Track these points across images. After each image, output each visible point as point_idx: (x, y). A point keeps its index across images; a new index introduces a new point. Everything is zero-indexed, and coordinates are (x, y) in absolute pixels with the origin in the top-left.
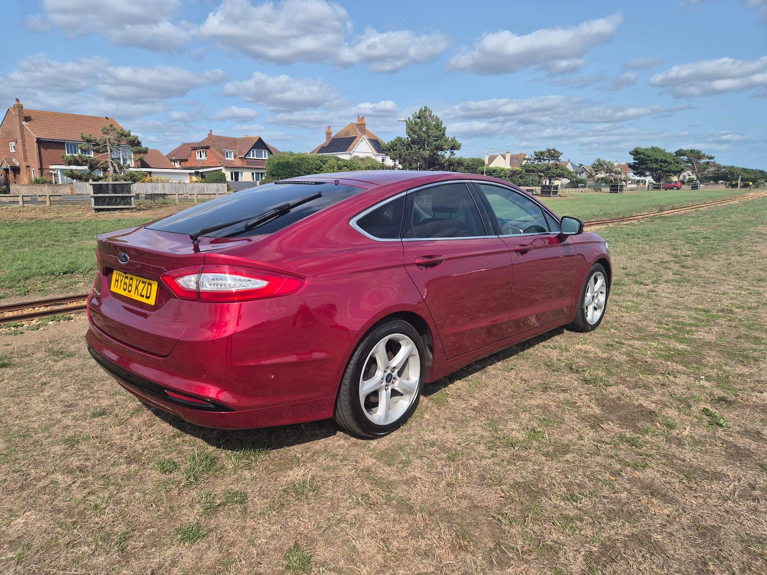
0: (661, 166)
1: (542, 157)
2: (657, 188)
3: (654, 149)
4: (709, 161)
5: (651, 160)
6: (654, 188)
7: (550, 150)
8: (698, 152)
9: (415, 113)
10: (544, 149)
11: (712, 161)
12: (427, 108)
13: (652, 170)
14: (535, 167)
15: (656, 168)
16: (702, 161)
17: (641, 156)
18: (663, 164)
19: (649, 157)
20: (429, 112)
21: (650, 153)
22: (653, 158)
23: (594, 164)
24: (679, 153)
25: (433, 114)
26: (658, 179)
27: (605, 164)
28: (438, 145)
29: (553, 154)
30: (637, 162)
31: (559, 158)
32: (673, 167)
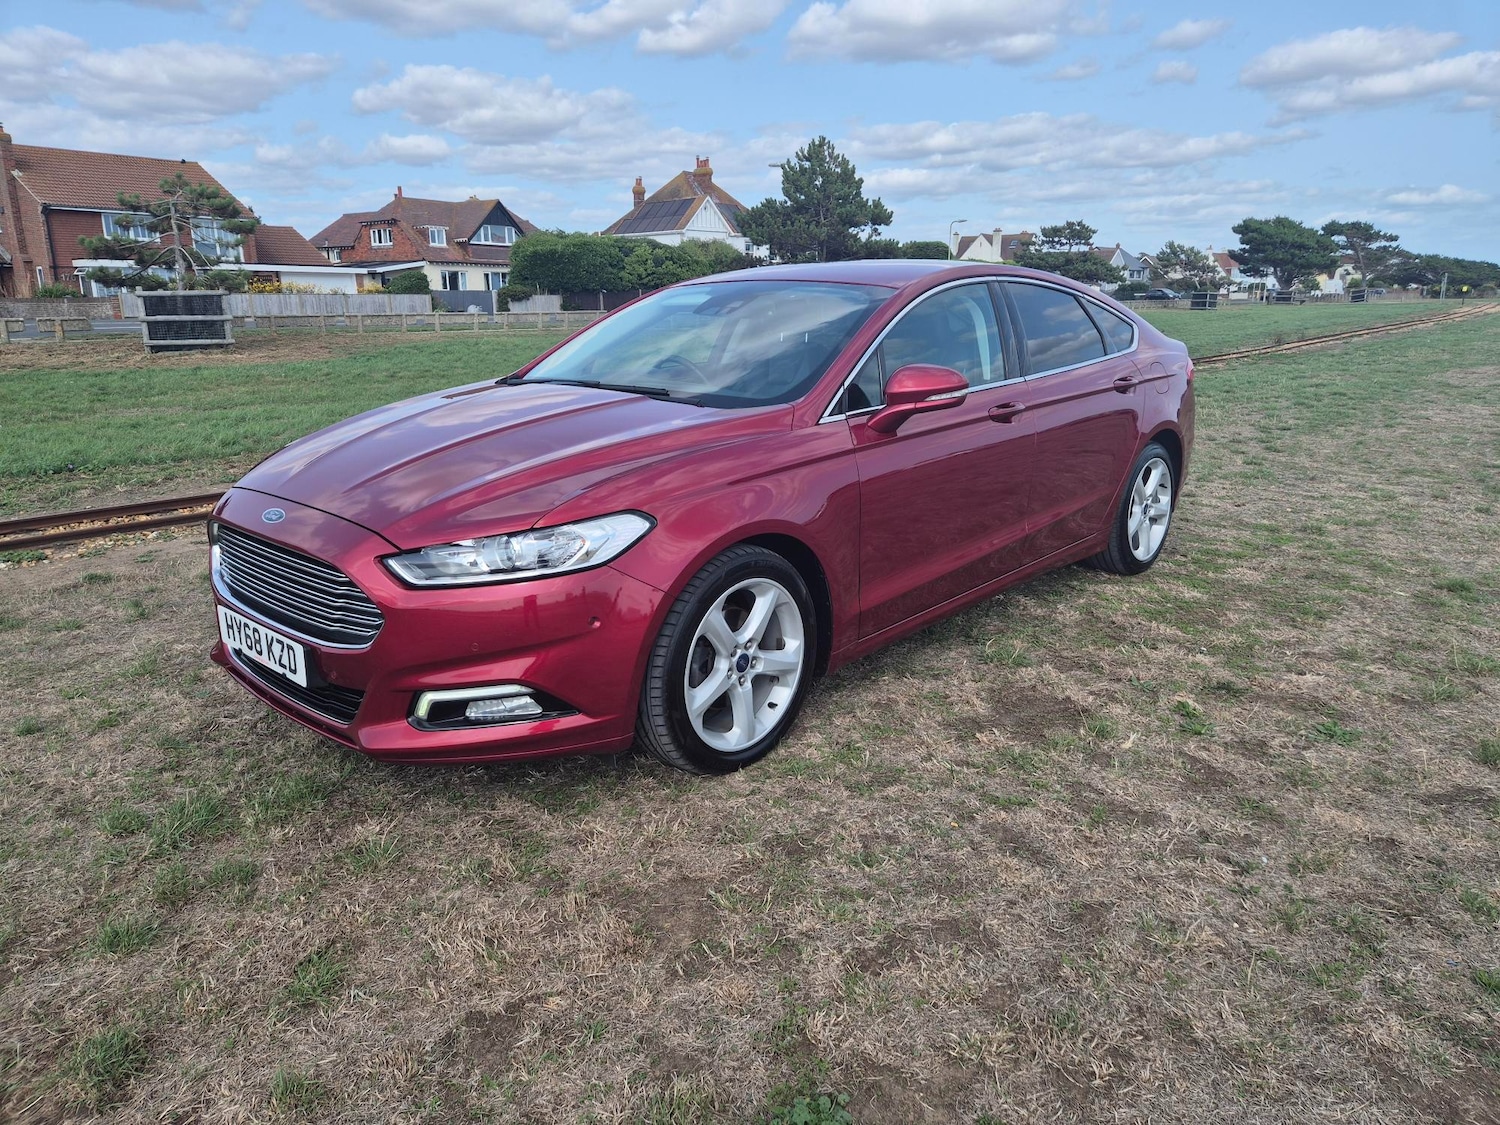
0: (1293, 255)
1: (1056, 239)
2: (1284, 299)
3: (1281, 222)
4: (1387, 244)
5: (1273, 244)
6: (1278, 299)
7: (1073, 224)
8: (1368, 227)
9: (802, 151)
10: (1061, 223)
11: (1394, 244)
12: (824, 139)
13: (1275, 264)
14: (1043, 260)
15: (1281, 260)
16: (1374, 246)
17: (1255, 235)
18: (1297, 252)
19: (1271, 237)
20: (829, 148)
21: (1272, 231)
22: (1279, 240)
23: (1163, 253)
24: (1332, 229)
25: (836, 152)
26: (1285, 281)
27: (1183, 252)
28: (845, 215)
29: (1080, 233)
30: (1247, 247)
31: (1091, 241)
32: (1315, 258)
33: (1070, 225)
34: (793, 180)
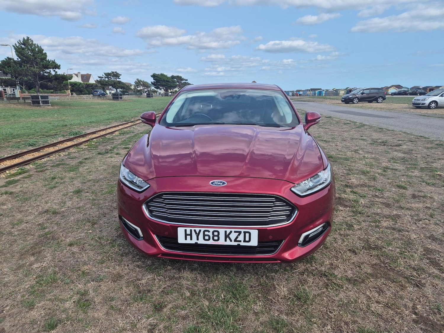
0: (167, 83)
1: (109, 77)
2: (167, 95)
3: (162, 75)
4: (185, 81)
5: (162, 81)
6: (165, 95)
7: (114, 72)
8: (181, 77)
9: (20, 41)
10: (110, 72)
11: (187, 82)
12: (29, 38)
13: (163, 86)
14: (107, 83)
15: (164, 85)
16: (183, 82)
17: (157, 78)
18: (168, 83)
19: (161, 79)
20: (31, 41)
21: (161, 77)
22: (163, 80)
23: (136, 82)
24: (173, 77)
25: (34, 43)
26: (166, 90)
27: (142, 82)
28: (45, 65)
29: (117, 75)
30: (155, 81)
31: (120, 77)
32: (172, 85)
33: (113, 72)
34: (19, 51)
